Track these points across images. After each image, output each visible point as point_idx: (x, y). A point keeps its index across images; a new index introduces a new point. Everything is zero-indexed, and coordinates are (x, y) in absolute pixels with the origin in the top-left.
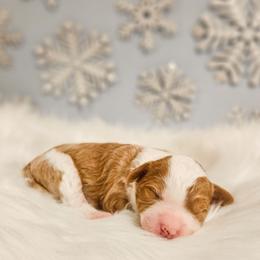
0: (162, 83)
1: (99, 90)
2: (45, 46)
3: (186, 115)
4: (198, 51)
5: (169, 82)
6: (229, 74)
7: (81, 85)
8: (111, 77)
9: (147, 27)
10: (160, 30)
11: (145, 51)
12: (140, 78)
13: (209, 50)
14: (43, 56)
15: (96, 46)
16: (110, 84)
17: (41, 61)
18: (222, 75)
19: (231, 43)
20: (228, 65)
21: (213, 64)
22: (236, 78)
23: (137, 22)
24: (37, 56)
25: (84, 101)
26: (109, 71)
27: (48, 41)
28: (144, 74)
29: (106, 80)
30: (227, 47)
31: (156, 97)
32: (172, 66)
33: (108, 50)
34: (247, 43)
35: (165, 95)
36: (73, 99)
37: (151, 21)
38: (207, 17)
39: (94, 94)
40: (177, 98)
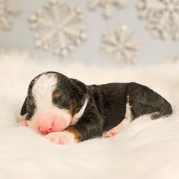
0: (118, 39)
1: (75, 44)
2: (37, 15)
3: (135, 60)
4: (140, 18)
5: (122, 38)
6: (160, 32)
7: (63, 41)
8: (84, 35)
10: (116, 4)
11: (106, 17)
12: (103, 36)
13: (147, 17)
14: (35, 21)
15: (73, 14)
17: (34, 25)
18: (156, 33)
19: (161, 12)
20: (160, 27)
21: (151, 26)
22: (165, 35)
24: (31, 22)
25: (65, 52)
26: (82, 31)
28: (106, 33)
29: (80, 38)
30: (158, 15)
31: (115, 49)
32: (125, 28)
33: (81, 17)
34: (171, 13)
35: (121, 47)
36: (57, 51)
39: (72, 47)
40: (128, 49)
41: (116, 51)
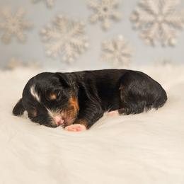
0: (115, 46)
1: (79, 52)
2: (47, 29)
4: (134, 28)
5: (119, 46)
6: (152, 41)
7: (69, 50)
8: (87, 45)
9: (106, 16)
10: (113, 18)
11: (104, 29)
12: (103, 44)
13: (140, 27)
15: (76, 28)
16: (86, 49)
17: (45, 38)
18: (148, 41)
19: (152, 23)
20: (151, 36)
21: (143, 35)
22: (156, 42)
23: (100, 13)
24: (42, 34)
25: (71, 59)
27: (49, 26)
28: (105, 42)
29: (84, 48)
30: (149, 25)
32: (121, 37)
34: (160, 24)
35: (118, 53)
36: (65, 58)
37: (108, 13)
38: (139, 10)
40: (124, 55)
41: (114, 57)
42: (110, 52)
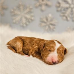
0: (47, 20)
1: (29, 22)
3: (54, 29)
4: (58, 11)
5: (49, 19)
7: (24, 20)
8: (33, 18)
9: (43, 4)
10: (47, 5)
11: (42, 11)
13: (61, 11)
15: (28, 10)
16: (32, 20)
18: (65, 18)
20: (66, 15)
21: (62, 15)
22: (69, 19)
24: (11, 12)
25: (25, 25)
27: (15, 8)
32: (50, 15)
36: (22, 24)
37: (44, 2)
38: (60, 1)
40: (52, 24)
41: (46, 25)
42: (44, 22)
